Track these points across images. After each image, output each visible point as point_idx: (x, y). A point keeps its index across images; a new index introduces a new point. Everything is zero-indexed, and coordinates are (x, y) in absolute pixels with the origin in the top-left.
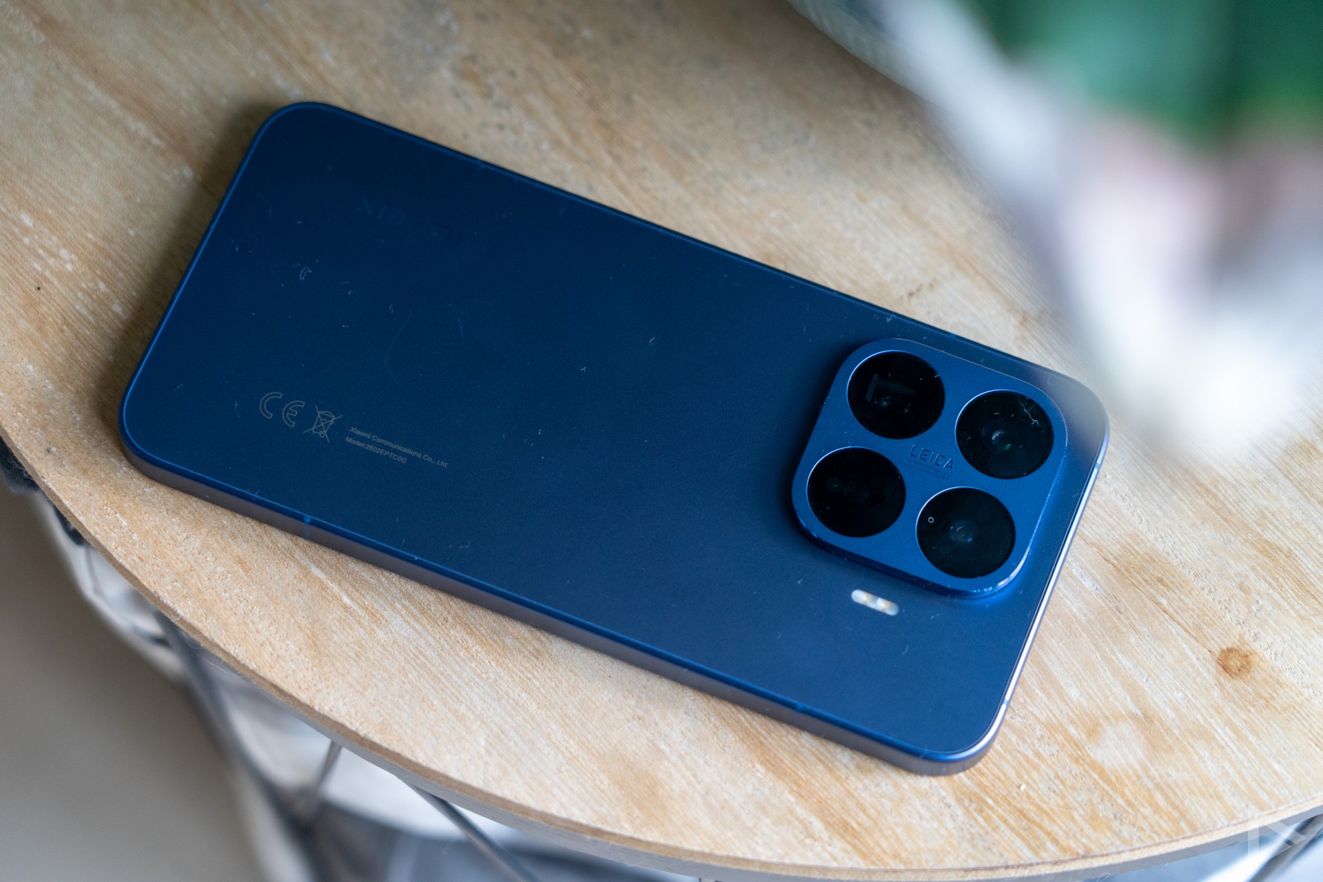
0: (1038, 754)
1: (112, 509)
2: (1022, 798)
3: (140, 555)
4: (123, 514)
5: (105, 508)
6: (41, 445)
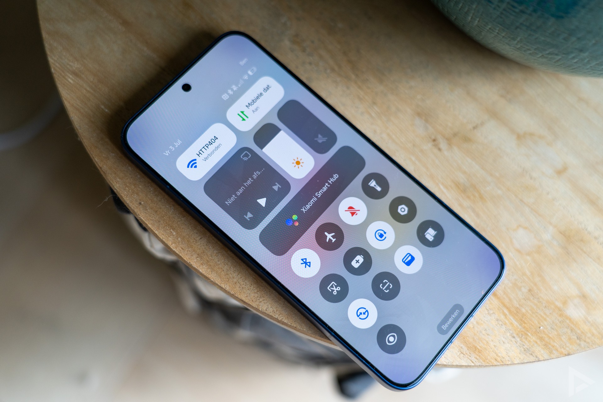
0: (545, 314)
1: (169, 228)
2: (541, 332)
3: (182, 247)
4: (174, 229)
5: (166, 227)
6: (137, 201)
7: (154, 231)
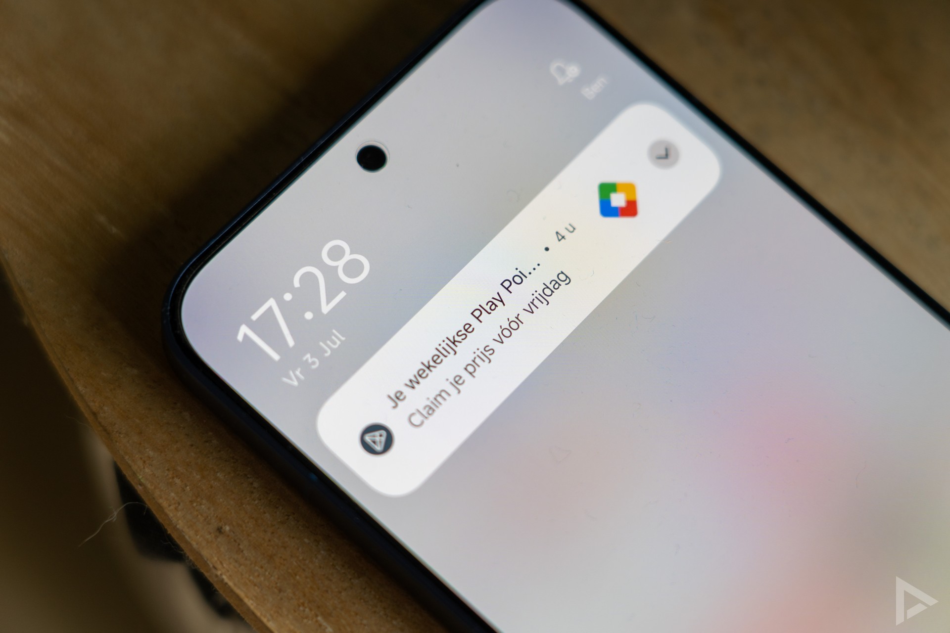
7: (265, 620)
